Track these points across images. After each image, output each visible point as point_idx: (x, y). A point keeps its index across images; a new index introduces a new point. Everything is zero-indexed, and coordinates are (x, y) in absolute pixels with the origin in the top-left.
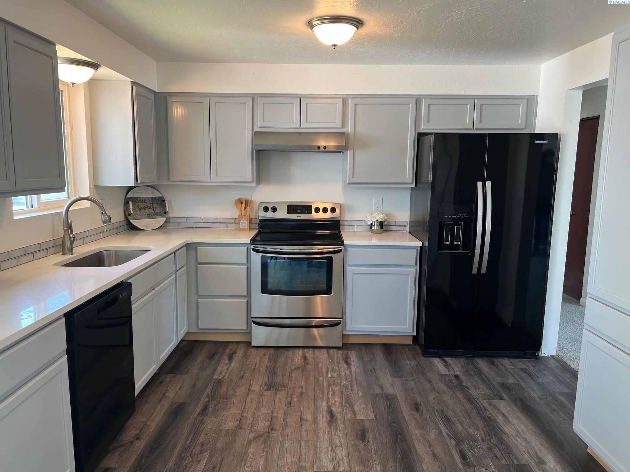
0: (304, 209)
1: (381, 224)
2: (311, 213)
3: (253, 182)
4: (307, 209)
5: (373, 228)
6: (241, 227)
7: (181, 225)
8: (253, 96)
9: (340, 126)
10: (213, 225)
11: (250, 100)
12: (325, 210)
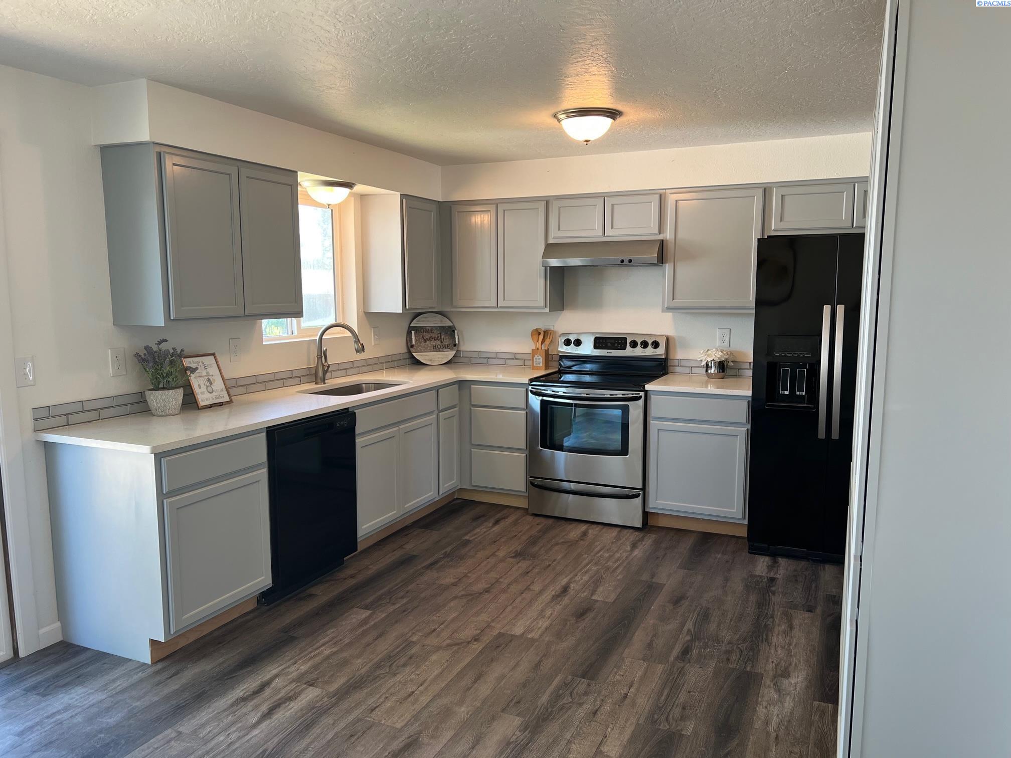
0: (616, 343)
1: (722, 366)
2: (625, 348)
3: (546, 307)
4: (618, 342)
5: (709, 371)
6: (535, 365)
7: (474, 361)
8: (547, 199)
9: (656, 231)
10: (509, 362)
11: (543, 204)
12: (645, 345)
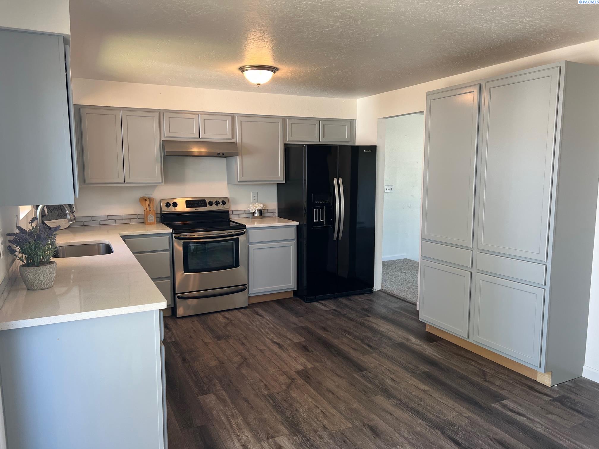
0: (200, 203)
1: (261, 212)
2: (206, 206)
3: (162, 182)
4: (201, 202)
5: (255, 215)
6: (148, 221)
7: (86, 224)
8: (160, 111)
9: (231, 137)
10: (118, 222)
11: (158, 114)
12: (217, 203)
